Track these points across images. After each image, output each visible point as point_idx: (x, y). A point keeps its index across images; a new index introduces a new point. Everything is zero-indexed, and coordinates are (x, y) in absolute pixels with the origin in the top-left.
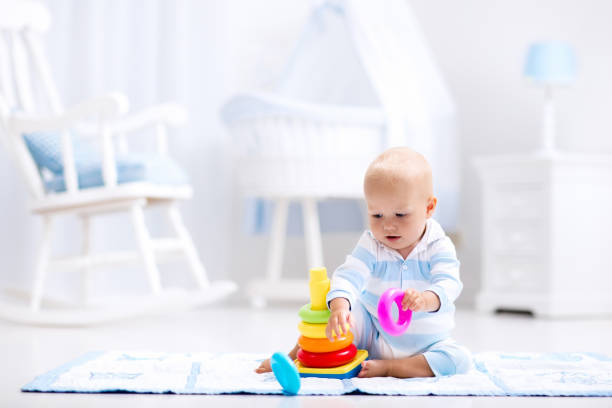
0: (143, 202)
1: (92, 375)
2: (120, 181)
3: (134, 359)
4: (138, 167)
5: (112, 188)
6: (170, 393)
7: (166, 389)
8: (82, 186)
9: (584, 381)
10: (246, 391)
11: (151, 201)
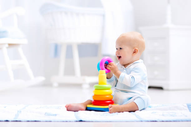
0: (7, 46)
4: (5, 32)
6: (7, 121)
7: (6, 119)
9: (172, 115)
10: (37, 120)
11: (10, 45)
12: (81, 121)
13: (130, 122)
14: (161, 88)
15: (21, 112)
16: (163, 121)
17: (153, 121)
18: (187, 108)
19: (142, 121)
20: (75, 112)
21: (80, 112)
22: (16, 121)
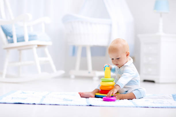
0: (36, 46)
1: (12, 98)
2: (29, 40)
3: (25, 93)
4: (35, 36)
5: (27, 42)
6: (34, 104)
8: (18, 41)
9: (160, 103)
10: (57, 104)
11: (39, 46)
12: (91, 105)
13: (128, 107)
14: (153, 82)
15: (45, 97)
16: (153, 107)
17: (146, 107)
18: (172, 98)
19: (137, 107)
20: (86, 98)
21: (90, 98)
22: (41, 104)
